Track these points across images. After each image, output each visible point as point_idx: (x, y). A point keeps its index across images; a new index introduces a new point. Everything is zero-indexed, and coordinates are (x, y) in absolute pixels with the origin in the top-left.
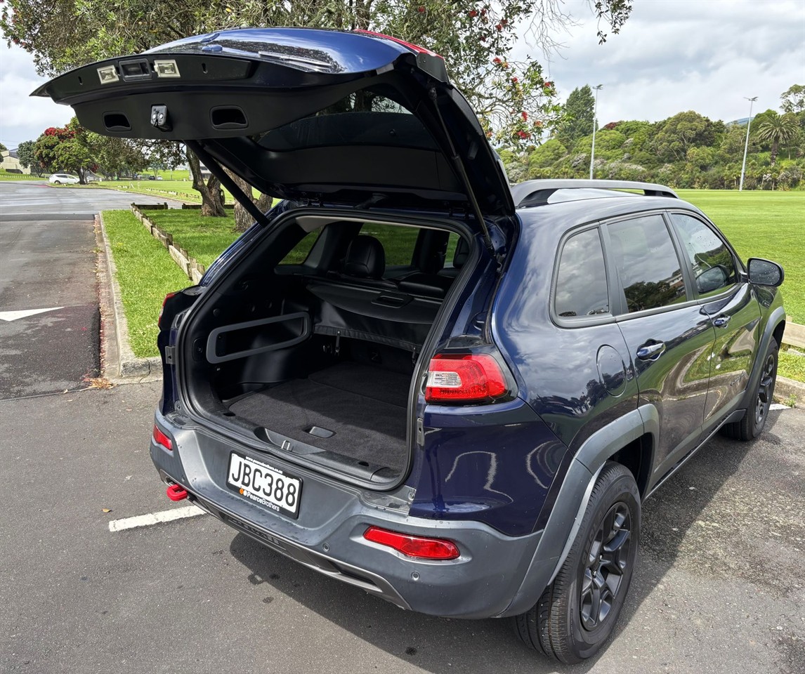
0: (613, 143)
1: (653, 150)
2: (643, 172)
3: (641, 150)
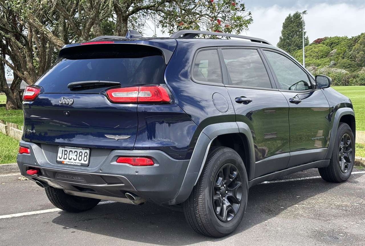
0: (322, 53)
1: (353, 58)
2: (346, 74)
3: (343, 58)
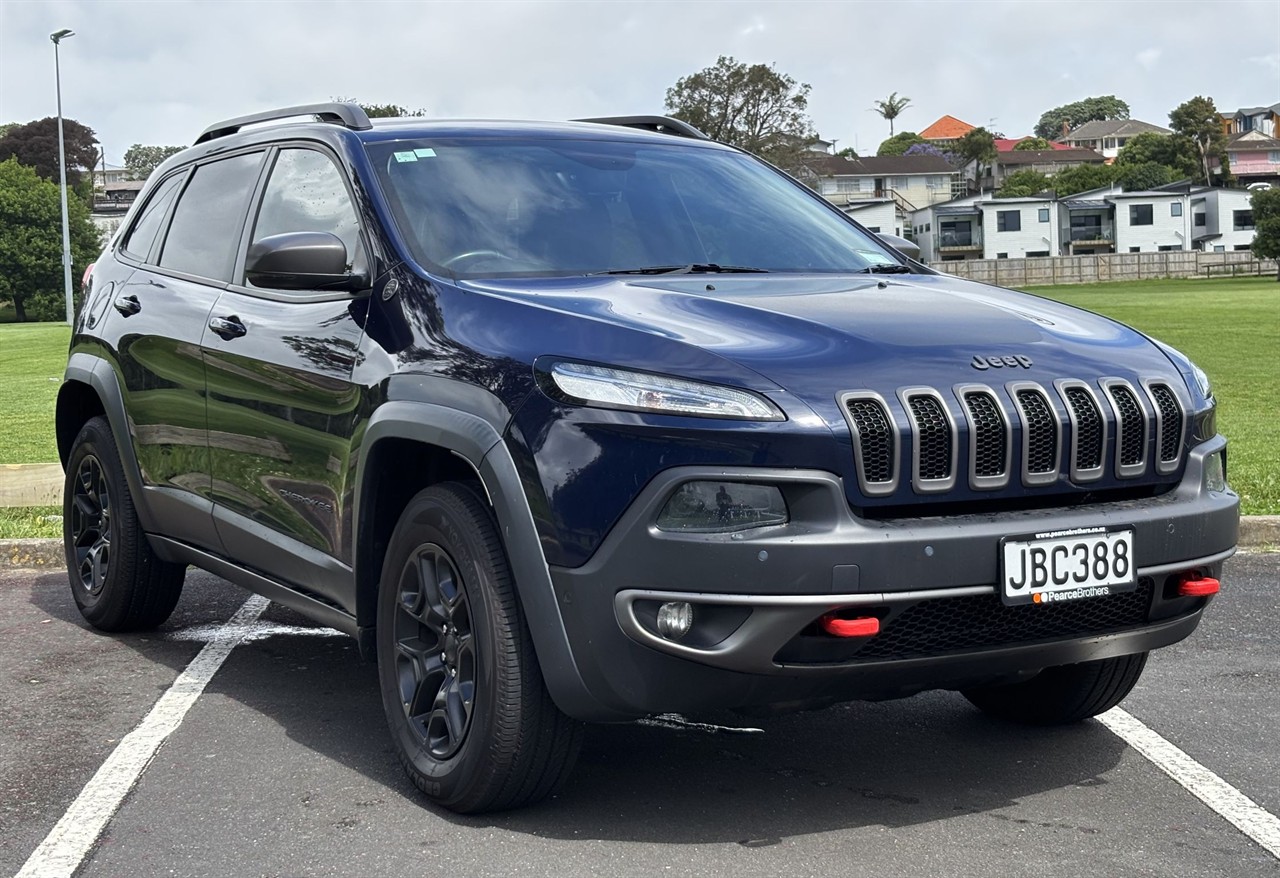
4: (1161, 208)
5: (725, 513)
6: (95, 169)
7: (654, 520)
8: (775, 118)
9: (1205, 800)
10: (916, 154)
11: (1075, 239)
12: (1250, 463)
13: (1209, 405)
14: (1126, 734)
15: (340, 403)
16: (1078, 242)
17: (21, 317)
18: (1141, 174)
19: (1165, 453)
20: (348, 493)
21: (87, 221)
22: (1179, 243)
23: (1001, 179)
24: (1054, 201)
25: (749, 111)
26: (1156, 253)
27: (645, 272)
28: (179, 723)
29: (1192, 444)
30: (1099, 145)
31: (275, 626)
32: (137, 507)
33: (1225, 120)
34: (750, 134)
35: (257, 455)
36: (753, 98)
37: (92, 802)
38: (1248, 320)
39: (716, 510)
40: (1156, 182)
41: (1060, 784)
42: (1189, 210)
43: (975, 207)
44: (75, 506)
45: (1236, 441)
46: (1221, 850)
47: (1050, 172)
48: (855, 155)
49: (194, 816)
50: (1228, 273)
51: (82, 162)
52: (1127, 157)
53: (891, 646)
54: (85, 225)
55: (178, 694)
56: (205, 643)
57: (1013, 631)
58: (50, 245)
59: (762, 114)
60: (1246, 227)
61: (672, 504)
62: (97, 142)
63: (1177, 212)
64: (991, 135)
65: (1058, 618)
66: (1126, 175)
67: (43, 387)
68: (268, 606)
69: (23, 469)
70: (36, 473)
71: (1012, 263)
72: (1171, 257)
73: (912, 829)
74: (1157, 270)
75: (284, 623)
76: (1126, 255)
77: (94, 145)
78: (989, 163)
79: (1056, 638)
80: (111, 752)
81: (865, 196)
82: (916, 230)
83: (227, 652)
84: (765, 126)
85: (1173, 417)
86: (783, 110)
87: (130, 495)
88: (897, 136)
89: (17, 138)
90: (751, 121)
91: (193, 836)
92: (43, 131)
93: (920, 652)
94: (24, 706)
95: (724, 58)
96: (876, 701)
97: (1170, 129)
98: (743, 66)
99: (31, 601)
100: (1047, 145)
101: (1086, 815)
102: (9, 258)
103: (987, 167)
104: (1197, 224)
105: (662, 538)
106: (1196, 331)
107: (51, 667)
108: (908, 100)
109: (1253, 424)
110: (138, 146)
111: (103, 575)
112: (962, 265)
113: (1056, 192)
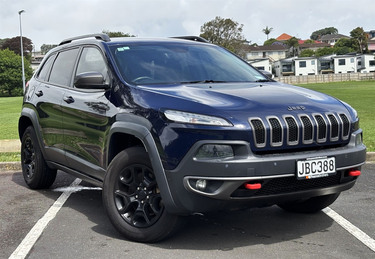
4: (348, 60)
5: (215, 153)
6: (32, 51)
7: (195, 156)
8: (233, 34)
9: (355, 236)
10: (275, 44)
11: (322, 70)
12: (372, 136)
13: (357, 120)
14: (333, 217)
15: (102, 122)
16: (323, 70)
17: (10, 95)
18: (342, 50)
19: (344, 134)
20: (105, 148)
21: (30, 67)
22: (353, 70)
23: (300, 52)
24: (316, 58)
25: (225, 33)
26: (346, 74)
27: (191, 83)
28: (55, 216)
29: (352, 131)
30: (329, 41)
31: (84, 187)
32: (42, 153)
33: (366, 34)
34: (226, 39)
35: (77, 137)
36: (226, 29)
37: (29, 239)
38: (373, 93)
39: (213, 153)
40: (346, 52)
41: (313, 232)
42: (356, 60)
43: (292, 60)
44: (24, 152)
45: (368, 130)
46: (360, 251)
47: (315, 50)
48: (257, 45)
49: (59, 243)
50: (368, 79)
51: (28, 49)
52: (338, 45)
53: (264, 192)
54: (29, 68)
55: (55, 207)
56: (63, 192)
57: (300, 187)
58: (19, 74)
59: (229, 33)
60: (373, 66)
61: (200, 150)
62: (32, 43)
63: (352, 61)
64: (297, 39)
65: (313, 183)
66: (337, 50)
67: (16, 116)
68: (82, 181)
69: (10, 141)
70: (13, 142)
71: (304, 77)
72: (351, 75)
73: (269, 245)
74: (347, 78)
75: (86, 186)
76: (338, 74)
77: (31, 44)
78: (297, 47)
79: (313, 189)
80: (35, 225)
81: (260, 57)
82: (275, 67)
83: (69, 195)
84: (230, 37)
85: (346, 124)
86: (235, 32)
87: (41, 149)
88: (269, 40)
89: (9, 42)
90: (226, 35)
91: (58, 249)
92: (16, 40)
93: (273, 193)
94: (9, 211)
95: (217, 17)
96: (260, 207)
97: (350, 37)
98: (223, 19)
99: (12, 180)
100: (314, 42)
101: (320, 241)
102: (7, 78)
103: (296, 48)
104: (358, 65)
105: (197, 161)
106: (358, 97)
107: (17, 200)
108: (272, 28)
109: (373, 124)
110: (45, 45)
111: (33, 172)
112: (289, 78)
113: (317, 56)
